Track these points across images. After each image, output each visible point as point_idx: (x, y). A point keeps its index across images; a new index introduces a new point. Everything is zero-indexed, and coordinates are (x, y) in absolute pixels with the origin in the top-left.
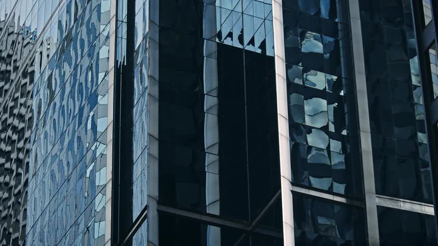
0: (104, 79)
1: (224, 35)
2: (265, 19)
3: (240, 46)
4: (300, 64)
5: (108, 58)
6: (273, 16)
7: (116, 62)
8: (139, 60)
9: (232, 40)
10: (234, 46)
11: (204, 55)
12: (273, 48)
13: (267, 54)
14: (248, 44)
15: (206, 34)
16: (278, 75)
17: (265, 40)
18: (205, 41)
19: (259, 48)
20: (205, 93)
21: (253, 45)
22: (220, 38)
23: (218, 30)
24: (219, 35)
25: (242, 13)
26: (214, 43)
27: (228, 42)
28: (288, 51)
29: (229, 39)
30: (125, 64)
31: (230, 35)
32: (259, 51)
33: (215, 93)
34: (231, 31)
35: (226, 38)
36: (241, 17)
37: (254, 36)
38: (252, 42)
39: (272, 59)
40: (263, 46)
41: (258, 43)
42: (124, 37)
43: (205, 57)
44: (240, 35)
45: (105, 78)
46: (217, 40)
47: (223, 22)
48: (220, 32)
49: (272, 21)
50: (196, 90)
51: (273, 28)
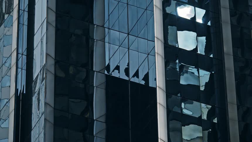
0: (5, 105)
1: (112, 68)
2: (148, 54)
3: (126, 78)
4: (179, 95)
5: (10, 86)
6: (156, 51)
7: (17, 90)
8: (37, 88)
9: (119, 72)
10: (121, 77)
11: (94, 85)
12: (155, 80)
13: (150, 86)
14: (133, 76)
15: (96, 67)
16: (159, 103)
17: (148, 73)
18: (95, 72)
19: (143, 79)
20: (95, 119)
21: (138, 77)
22: (108, 71)
23: (107, 64)
24: (108, 68)
25: (129, 49)
26: (103, 74)
27: (116, 74)
28: (168, 83)
29: (117, 71)
30: (25, 92)
31: (118, 68)
32: (143, 83)
33: (103, 119)
34: (119, 65)
35: (113, 71)
36: (128, 52)
37: (138, 69)
38: (136, 74)
39: (154, 90)
40: (146, 78)
41: (142, 75)
42: (23, 68)
43: (95, 88)
44: (126, 68)
45: (7, 104)
46: (106, 72)
47: (111, 56)
48: (109, 65)
49: (155, 56)
50: (86, 116)
51: (155, 62)
